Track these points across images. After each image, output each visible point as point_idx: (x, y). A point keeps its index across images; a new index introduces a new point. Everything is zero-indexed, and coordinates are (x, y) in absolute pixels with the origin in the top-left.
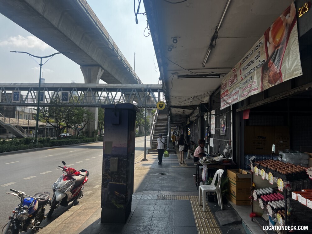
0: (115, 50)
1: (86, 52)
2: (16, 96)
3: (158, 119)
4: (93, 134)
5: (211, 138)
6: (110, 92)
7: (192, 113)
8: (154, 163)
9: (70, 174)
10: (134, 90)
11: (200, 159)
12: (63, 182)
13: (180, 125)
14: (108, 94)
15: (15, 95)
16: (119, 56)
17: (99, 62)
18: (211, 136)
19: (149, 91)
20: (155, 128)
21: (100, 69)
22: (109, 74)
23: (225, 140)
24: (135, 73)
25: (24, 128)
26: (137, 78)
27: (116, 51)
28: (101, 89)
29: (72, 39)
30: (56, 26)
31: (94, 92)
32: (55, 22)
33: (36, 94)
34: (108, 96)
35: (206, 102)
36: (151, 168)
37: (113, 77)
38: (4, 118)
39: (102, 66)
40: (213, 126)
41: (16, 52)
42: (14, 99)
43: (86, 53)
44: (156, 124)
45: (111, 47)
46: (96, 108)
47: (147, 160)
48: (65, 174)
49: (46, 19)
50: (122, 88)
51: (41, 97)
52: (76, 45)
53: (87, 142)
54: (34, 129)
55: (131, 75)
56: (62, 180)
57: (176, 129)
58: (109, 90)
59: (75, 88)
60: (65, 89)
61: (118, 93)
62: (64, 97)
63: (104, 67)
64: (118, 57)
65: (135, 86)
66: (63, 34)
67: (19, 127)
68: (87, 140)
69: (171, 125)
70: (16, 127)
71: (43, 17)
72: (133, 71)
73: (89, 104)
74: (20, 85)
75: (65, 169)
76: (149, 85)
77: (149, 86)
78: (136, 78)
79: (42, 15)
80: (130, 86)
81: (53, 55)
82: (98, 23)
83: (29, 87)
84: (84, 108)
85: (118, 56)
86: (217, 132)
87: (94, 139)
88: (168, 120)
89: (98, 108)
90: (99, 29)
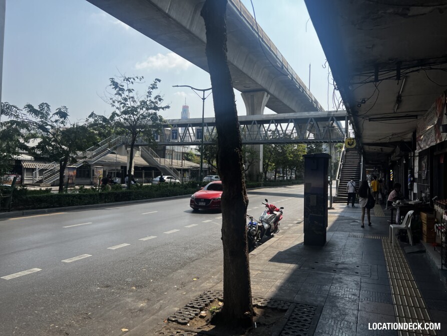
2: (175, 134)
3: (345, 157)
4: (258, 178)
5: (415, 183)
6: (279, 124)
7: (393, 152)
8: (342, 212)
9: (271, 209)
10: (311, 119)
11: (394, 203)
12: (268, 216)
13: (378, 165)
14: (276, 126)
15: (173, 133)
16: (289, 74)
18: (414, 180)
19: (333, 120)
20: (342, 170)
21: (266, 94)
22: (277, 98)
23: (426, 185)
24: (310, 93)
25: (179, 170)
26: (314, 100)
27: (286, 68)
28: (268, 121)
31: (259, 125)
33: (194, 131)
34: (276, 129)
35: (409, 140)
36: (339, 216)
37: (281, 102)
38: (159, 159)
39: (268, 90)
40: (416, 169)
41: (178, 86)
42: (173, 138)
43: (249, 77)
44: (343, 165)
45: (280, 65)
46: (261, 145)
47: (333, 209)
48: (268, 209)
51: (200, 134)
54: (188, 172)
55: (306, 96)
56: (267, 214)
57: (373, 171)
58: (278, 121)
61: (290, 124)
63: (270, 91)
64: (288, 76)
65: (313, 114)
67: (174, 169)
70: (171, 168)
72: (307, 91)
73: (253, 141)
74: (178, 121)
75: (267, 206)
77: (333, 114)
78: (312, 100)
80: (306, 114)
83: (187, 123)
84: (247, 146)
86: (420, 175)
87: (258, 184)
88: (360, 159)
89: (263, 145)
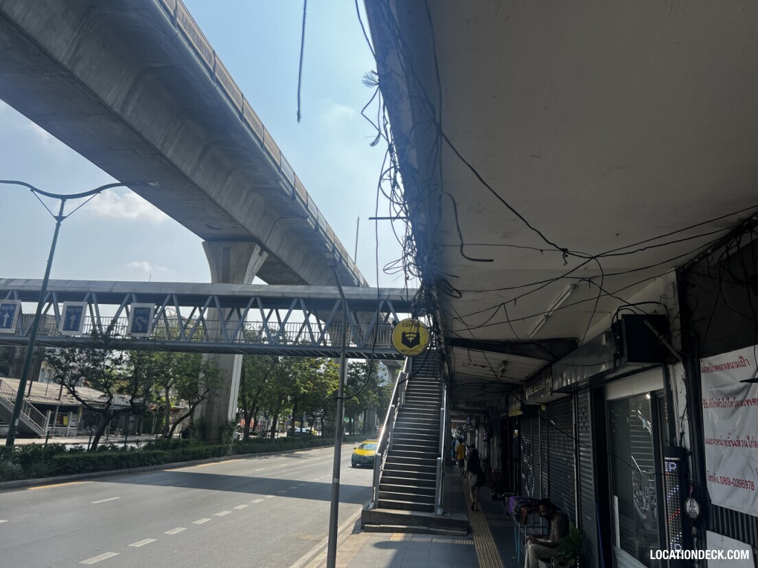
0: (297, 198)
1: (213, 196)
2: (7, 315)
3: (406, 393)
4: (220, 434)
6: (274, 311)
13: (478, 415)
16: (310, 216)
17: (255, 231)
19: (387, 309)
21: (257, 249)
24: (355, 268)
25: (44, 408)
26: (362, 282)
27: (302, 202)
28: (248, 300)
29: (169, 154)
30: (116, 109)
32: (112, 97)
39: (264, 242)
43: (213, 201)
44: (399, 410)
45: (288, 189)
46: (236, 356)
49: (83, 84)
50: (306, 296)
51: (73, 318)
52: (183, 174)
53: (194, 458)
54: (75, 412)
55: (346, 271)
58: (272, 303)
59: (172, 295)
60: (142, 298)
61: (294, 312)
62: (140, 321)
63: (268, 245)
64: (308, 220)
66: (139, 134)
68: (194, 453)
69: (452, 414)
71: (71, 76)
72: (350, 261)
74: (21, 284)
76: (385, 289)
77: (386, 294)
79: (69, 68)
80: (331, 291)
81: (98, 191)
82: (250, 115)
85: (308, 217)
87: (219, 449)
88: (441, 397)
89: (241, 356)
90: (249, 132)
